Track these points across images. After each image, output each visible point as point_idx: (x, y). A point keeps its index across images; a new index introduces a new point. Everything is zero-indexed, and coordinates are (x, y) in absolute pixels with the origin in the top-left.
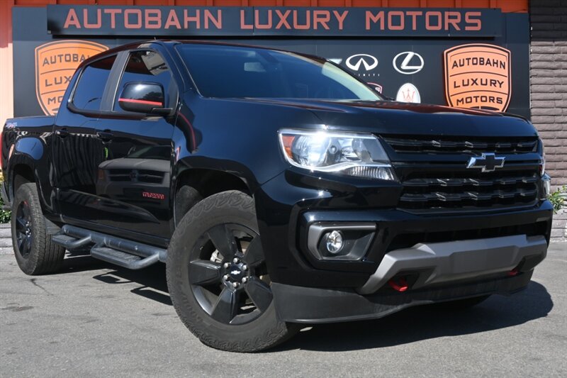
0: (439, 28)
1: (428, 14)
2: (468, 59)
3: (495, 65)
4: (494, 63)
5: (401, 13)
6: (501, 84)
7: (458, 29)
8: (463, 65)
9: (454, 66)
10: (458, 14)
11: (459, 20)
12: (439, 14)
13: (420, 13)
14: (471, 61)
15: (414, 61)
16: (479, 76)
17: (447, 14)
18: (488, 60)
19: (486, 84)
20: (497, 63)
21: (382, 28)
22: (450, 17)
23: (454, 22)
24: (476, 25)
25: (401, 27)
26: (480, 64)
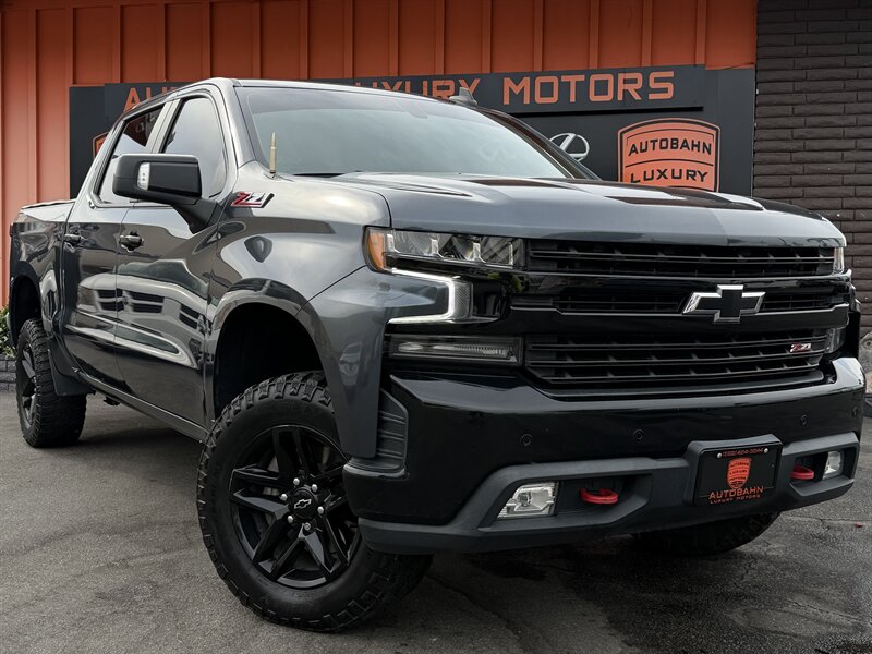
0: (609, 98)
1: (594, 78)
2: (654, 141)
3: (696, 149)
4: (693, 145)
5: (554, 80)
6: (702, 177)
7: (637, 97)
8: (646, 150)
9: (632, 151)
10: (639, 76)
11: (639, 85)
12: (610, 77)
13: (582, 78)
14: (657, 144)
15: (576, 146)
16: (669, 166)
17: (621, 77)
18: (685, 141)
19: (680, 177)
20: (698, 146)
21: (527, 101)
22: (625, 81)
23: (631, 88)
24: (665, 90)
25: (554, 99)
26: (672, 148)
